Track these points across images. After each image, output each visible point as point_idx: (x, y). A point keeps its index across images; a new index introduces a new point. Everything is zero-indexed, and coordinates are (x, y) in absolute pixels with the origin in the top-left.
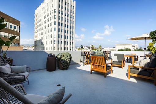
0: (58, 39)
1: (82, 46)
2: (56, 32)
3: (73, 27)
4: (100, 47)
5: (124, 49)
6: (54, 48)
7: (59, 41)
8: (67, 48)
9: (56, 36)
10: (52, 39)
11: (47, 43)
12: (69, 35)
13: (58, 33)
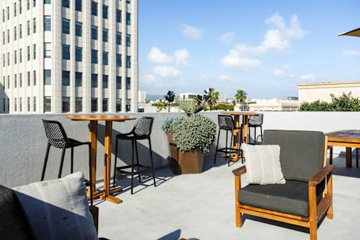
0: (64, 65)
1: (169, 93)
2: (53, 36)
3: (128, 15)
4: (241, 96)
5: (329, 101)
6: (47, 101)
7: (66, 75)
8: (105, 102)
9: (54, 50)
10: (36, 65)
11: (18, 82)
12: (110, 46)
13: (63, 39)
